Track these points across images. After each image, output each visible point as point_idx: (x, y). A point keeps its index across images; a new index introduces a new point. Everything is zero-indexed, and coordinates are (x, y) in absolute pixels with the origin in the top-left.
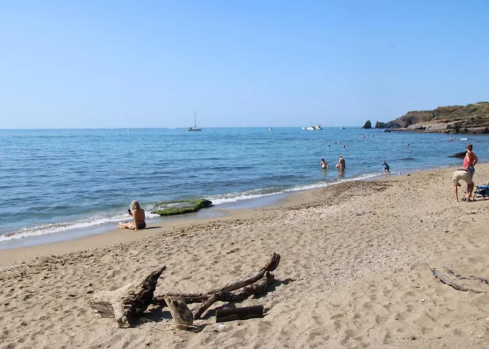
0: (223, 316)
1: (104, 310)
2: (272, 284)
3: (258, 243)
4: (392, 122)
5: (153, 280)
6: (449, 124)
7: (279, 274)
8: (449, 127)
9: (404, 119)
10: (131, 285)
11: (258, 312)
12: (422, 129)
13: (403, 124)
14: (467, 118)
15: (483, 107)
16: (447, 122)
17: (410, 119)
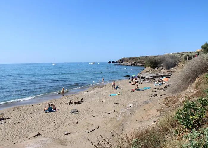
0: (78, 104)
1: (66, 104)
2: (82, 101)
3: (80, 97)
4: (117, 61)
5: (71, 101)
6: (132, 63)
7: (83, 100)
8: (132, 64)
9: (120, 60)
10: (69, 101)
11: (81, 103)
12: (125, 64)
13: (120, 62)
14: (137, 61)
15: (141, 58)
16: (132, 62)
17: (122, 61)
